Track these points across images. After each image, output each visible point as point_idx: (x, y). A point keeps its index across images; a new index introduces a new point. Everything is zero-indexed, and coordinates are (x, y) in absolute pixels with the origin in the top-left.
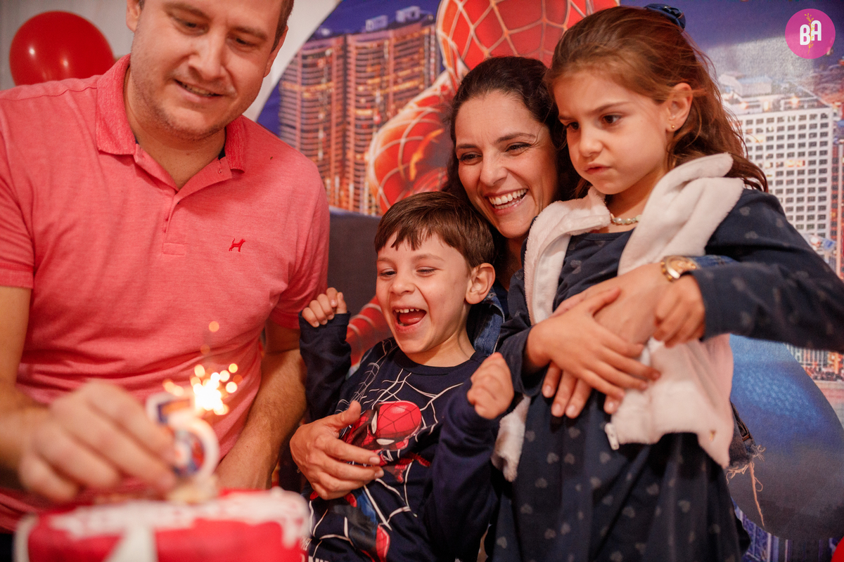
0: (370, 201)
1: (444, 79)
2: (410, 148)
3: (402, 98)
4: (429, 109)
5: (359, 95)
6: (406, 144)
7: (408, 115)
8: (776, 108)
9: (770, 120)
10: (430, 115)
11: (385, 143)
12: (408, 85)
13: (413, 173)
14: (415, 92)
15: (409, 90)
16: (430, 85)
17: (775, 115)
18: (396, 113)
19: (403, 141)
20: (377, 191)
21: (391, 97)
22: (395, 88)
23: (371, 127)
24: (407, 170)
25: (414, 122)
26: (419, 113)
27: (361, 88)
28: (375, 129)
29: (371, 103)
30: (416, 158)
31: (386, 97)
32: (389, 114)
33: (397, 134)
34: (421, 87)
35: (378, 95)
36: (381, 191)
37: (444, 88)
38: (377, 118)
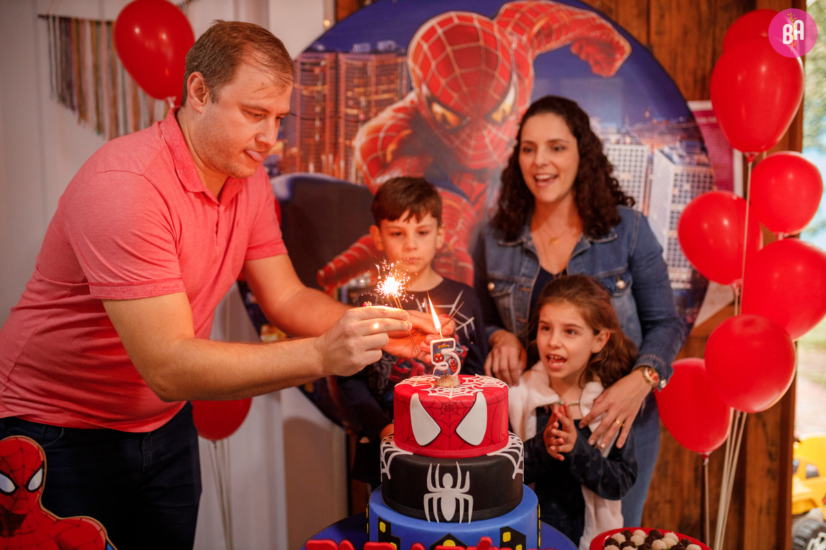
0: (357, 173)
1: (412, 96)
2: (387, 141)
3: (382, 105)
4: (401, 115)
5: (348, 98)
6: (385, 138)
7: (386, 117)
8: (618, 142)
9: (615, 150)
10: (402, 120)
11: (369, 134)
12: (386, 96)
13: (389, 157)
14: (390, 102)
15: (386, 100)
16: (402, 98)
17: (617, 147)
18: (376, 114)
19: (382, 135)
20: (361, 167)
21: (373, 104)
22: (375, 97)
23: (357, 122)
24: (385, 156)
25: (390, 123)
26: (393, 117)
27: (350, 94)
28: (360, 124)
29: (357, 105)
30: (391, 147)
31: (369, 102)
32: (371, 114)
33: (378, 130)
34: (396, 98)
35: (363, 101)
36: (365, 168)
37: (412, 102)
38: (362, 117)
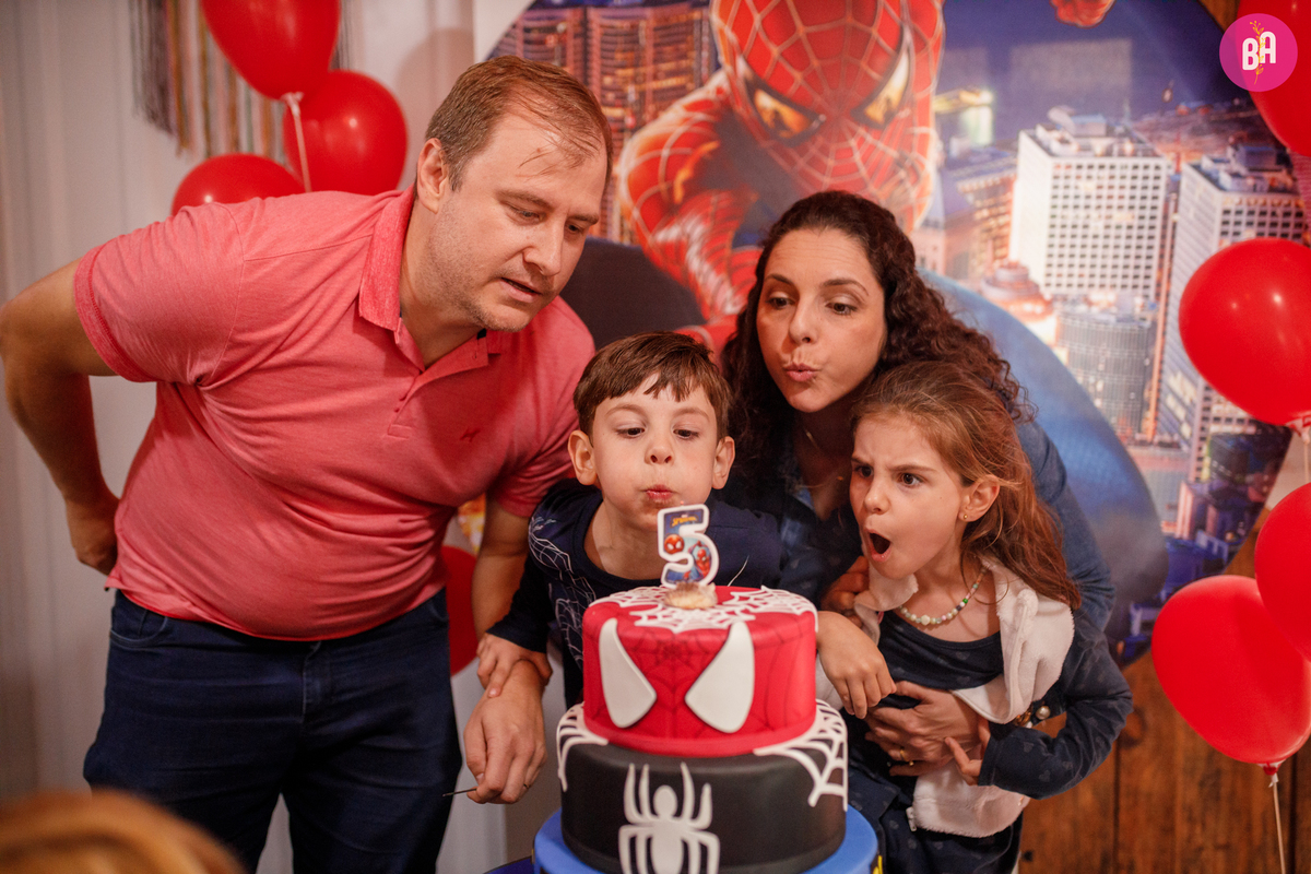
0: (622, 225)
1: (719, 80)
2: (675, 163)
3: (665, 99)
4: (700, 116)
5: (605, 89)
6: (670, 158)
7: (672, 121)
8: (1108, 153)
9: (1102, 167)
10: (701, 124)
11: (642, 153)
12: (672, 82)
13: (679, 194)
14: (680, 92)
15: (673, 89)
16: (702, 84)
17: (1107, 161)
18: (655, 116)
19: (665, 153)
20: (630, 213)
21: (649, 97)
22: (654, 85)
23: (622, 131)
24: (671, 190)
25: (681, 130)
26: (686, 120)
27: (608, 80)
28: (626, 134)
29: (621, 100)
30: (683, 175)
31: (642, 94)
32: (647, 117)
33: (658, 144)
34: (690, 86)
35: (632, 92)
36: (636, 214)
37: (719, 91)
38: (629, 121)
